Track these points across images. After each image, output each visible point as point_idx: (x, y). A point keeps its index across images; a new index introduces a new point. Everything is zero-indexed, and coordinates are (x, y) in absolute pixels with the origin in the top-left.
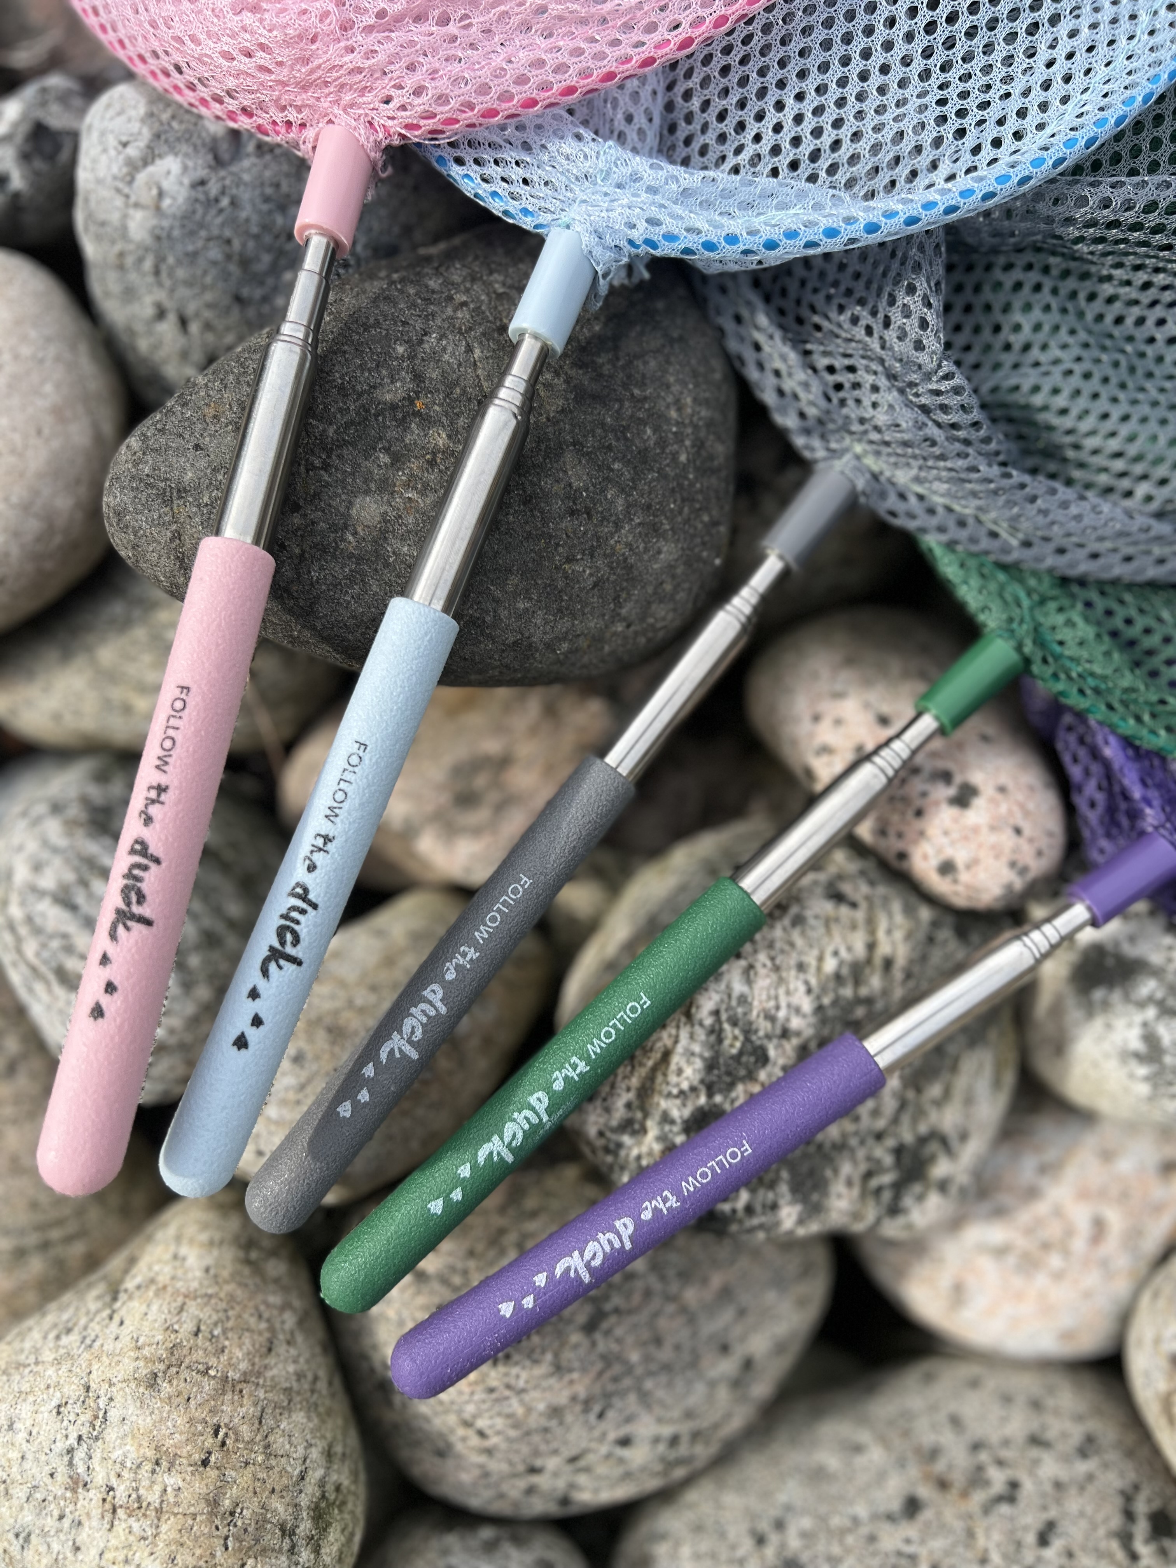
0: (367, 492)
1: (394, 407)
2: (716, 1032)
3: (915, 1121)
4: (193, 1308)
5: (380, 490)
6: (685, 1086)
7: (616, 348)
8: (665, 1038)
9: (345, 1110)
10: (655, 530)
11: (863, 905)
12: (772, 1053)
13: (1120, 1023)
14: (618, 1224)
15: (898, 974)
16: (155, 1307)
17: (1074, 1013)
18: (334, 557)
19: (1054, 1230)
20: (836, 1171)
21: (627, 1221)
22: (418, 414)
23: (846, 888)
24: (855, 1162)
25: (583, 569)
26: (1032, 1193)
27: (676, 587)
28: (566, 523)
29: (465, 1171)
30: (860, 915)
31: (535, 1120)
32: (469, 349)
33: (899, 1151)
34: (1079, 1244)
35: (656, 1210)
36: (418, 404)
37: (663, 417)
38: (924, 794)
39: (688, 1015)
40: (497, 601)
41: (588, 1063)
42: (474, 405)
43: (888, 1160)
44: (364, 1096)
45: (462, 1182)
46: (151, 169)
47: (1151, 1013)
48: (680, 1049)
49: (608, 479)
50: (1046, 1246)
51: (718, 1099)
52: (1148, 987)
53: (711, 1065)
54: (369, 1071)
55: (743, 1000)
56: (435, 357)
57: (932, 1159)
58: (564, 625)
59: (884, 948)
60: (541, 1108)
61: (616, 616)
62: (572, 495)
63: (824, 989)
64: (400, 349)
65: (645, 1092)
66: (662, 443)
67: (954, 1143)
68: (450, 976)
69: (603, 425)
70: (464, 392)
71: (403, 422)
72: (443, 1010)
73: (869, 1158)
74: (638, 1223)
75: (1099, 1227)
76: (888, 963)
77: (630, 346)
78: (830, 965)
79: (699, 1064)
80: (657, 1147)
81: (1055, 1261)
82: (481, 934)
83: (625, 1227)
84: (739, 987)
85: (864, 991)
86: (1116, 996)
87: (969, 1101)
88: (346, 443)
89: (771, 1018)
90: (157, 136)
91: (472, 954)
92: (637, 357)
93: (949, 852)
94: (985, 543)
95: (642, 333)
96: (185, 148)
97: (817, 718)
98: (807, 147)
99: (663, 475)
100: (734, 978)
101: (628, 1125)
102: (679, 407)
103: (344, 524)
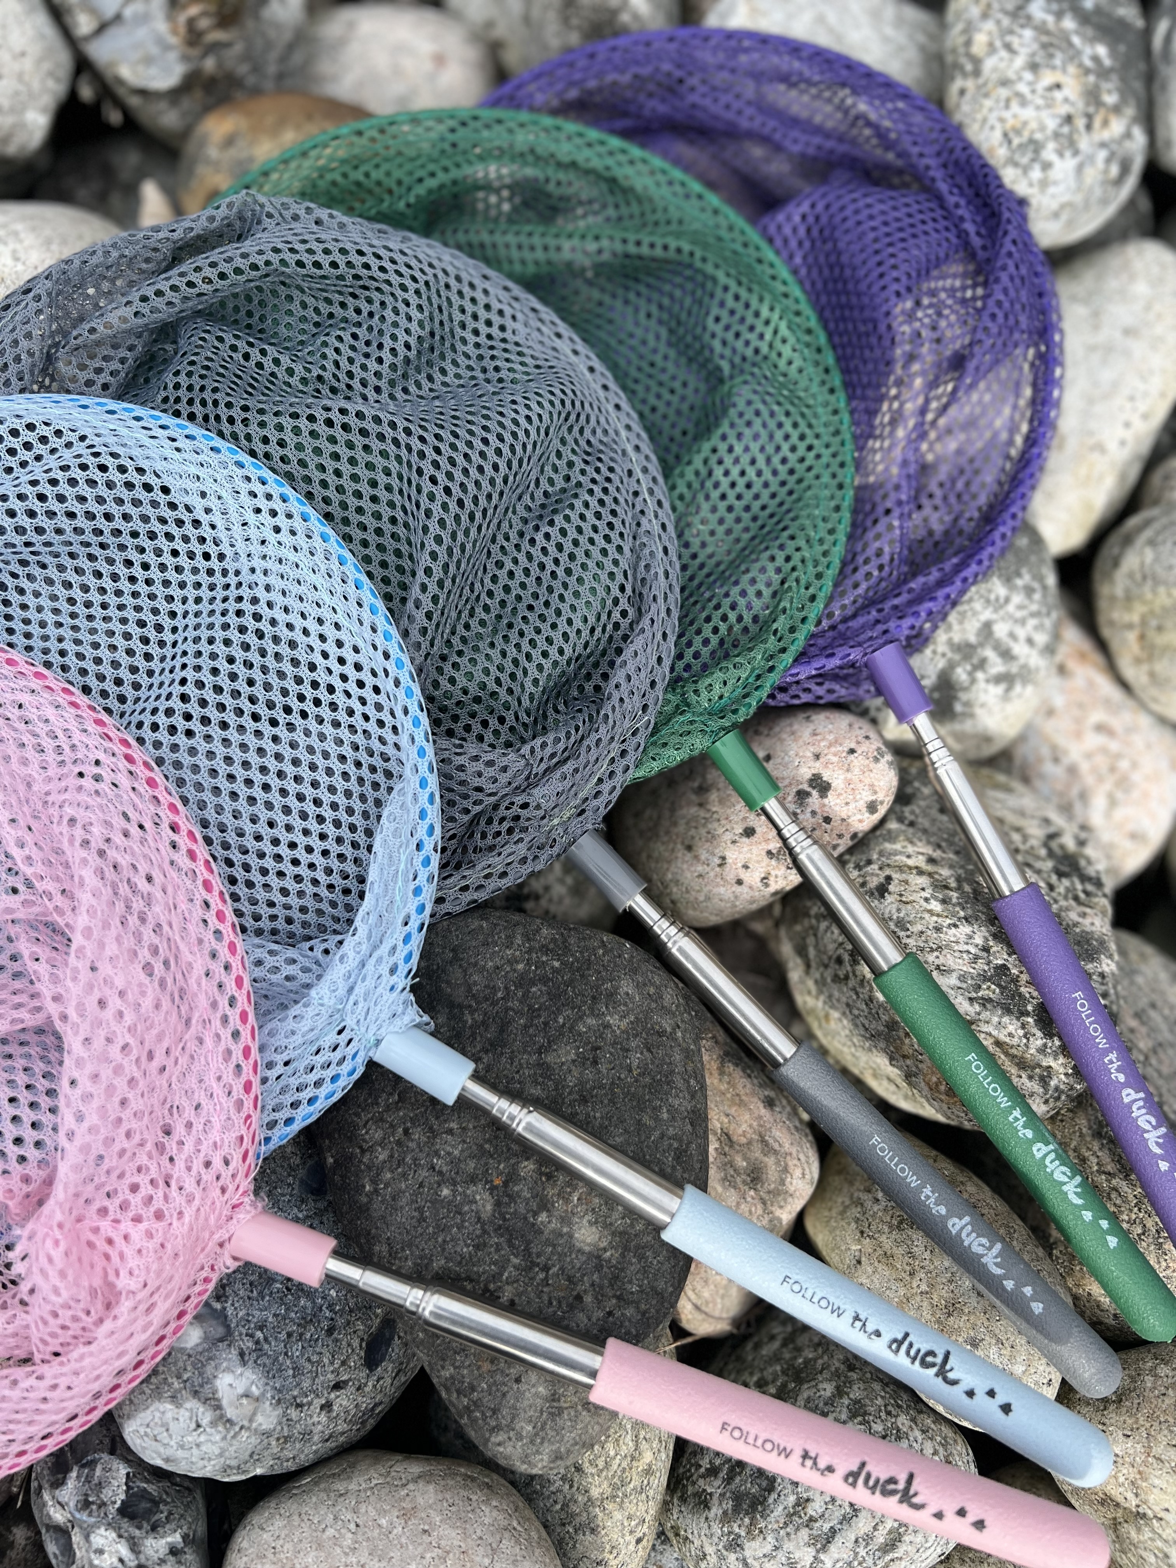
0: (571, 1236)
1: (498, 1204)
2: (985, 1002)
3: (1038, 858)
4: (1158, 1450)
5: (570, 1224)
6: (1021, 1032)
7: (460, 1006)
8: (988, 1043)
9: (1037, 1308)
10: (611, 995)
11: (888, 872)
12: (1000, 962)
13: (983, 698)
14: (1126, 1100)
15: (937, 854)
16: (1157, 1482)
17: (967, 726)
18: (622, 1270)
19: (1101, 761)
20: (1076, 925)
21: (1124, 1093)
22: (506, 1184)
23: (873, 882)
24: (1067, 909)
25: (635, 1059)
26: (1073, 771)
27: (653, 984)
28: (603, 1068)
29: (1088, 1215)
30: (896, 876)
31: (1052, 1156)
32: (450, 1132)
33: (1061, 875)
34: (1114, 746)
35: (1118, 1070)
36: (497, 1182)
37: (522, 976)
38: (814, 813)
39: (971, 1023)
40: (662, 1136)
41: (1013, 1108)
42: (501, 1134)
43: (1066, 882)
44: (1028, 1291)
45: (1096, 1219)
46: (225, 1403)
47: (980, 675)
48: (995, 1033)
49: (571, 1029)
50: (1113, 769)
51: (1030, 1008)
52: (961, 674)
53: (1008, 1011)
54: (1009, 1285)
55: (962, 978)
56: (455, 1162)
57: (1062, 847)
58: (679, 1082)
59: (920, 861)
60: (1045, 1149)
61: (672, 1036)
62: (581, 1061)
63: (954, 915)
64: (445, 1192)
65: (1022, 1064)
66: (544, 980)
67: (1052, 830)
68: (943, 1210)
69: (526, 1027)
70: (489, 1141)
71: (512, 1198)
72: (967, 1219)
73: (1066, 898)
74: (1126, 1085)
75: (1100, 728)
76: (931, 860)
77: (459, 995)
78: (936, 906)
79: (1006, 1020)
80: (1061, 1060)
81: (1124, 765)
82: (913, 1181)
83: (1129, 1095)
84: (953, 980)
85: (953, 884)
86: (963, 696)
87: (1022, 813)
88: (527, 1249)
89: (976, 958)
90: (196, 1394)
91: (928, 1191)
92: (469, 990)
93: (862, 805)
94: (641, 738)
95: (448, 982)
96: (209, 1370)
97: (740, 882)
98: (329, 829)
99: (570, 983)
100: (947, 982)
101: (1044, 1081)
102: (513, 961)
103: (596, 1258)
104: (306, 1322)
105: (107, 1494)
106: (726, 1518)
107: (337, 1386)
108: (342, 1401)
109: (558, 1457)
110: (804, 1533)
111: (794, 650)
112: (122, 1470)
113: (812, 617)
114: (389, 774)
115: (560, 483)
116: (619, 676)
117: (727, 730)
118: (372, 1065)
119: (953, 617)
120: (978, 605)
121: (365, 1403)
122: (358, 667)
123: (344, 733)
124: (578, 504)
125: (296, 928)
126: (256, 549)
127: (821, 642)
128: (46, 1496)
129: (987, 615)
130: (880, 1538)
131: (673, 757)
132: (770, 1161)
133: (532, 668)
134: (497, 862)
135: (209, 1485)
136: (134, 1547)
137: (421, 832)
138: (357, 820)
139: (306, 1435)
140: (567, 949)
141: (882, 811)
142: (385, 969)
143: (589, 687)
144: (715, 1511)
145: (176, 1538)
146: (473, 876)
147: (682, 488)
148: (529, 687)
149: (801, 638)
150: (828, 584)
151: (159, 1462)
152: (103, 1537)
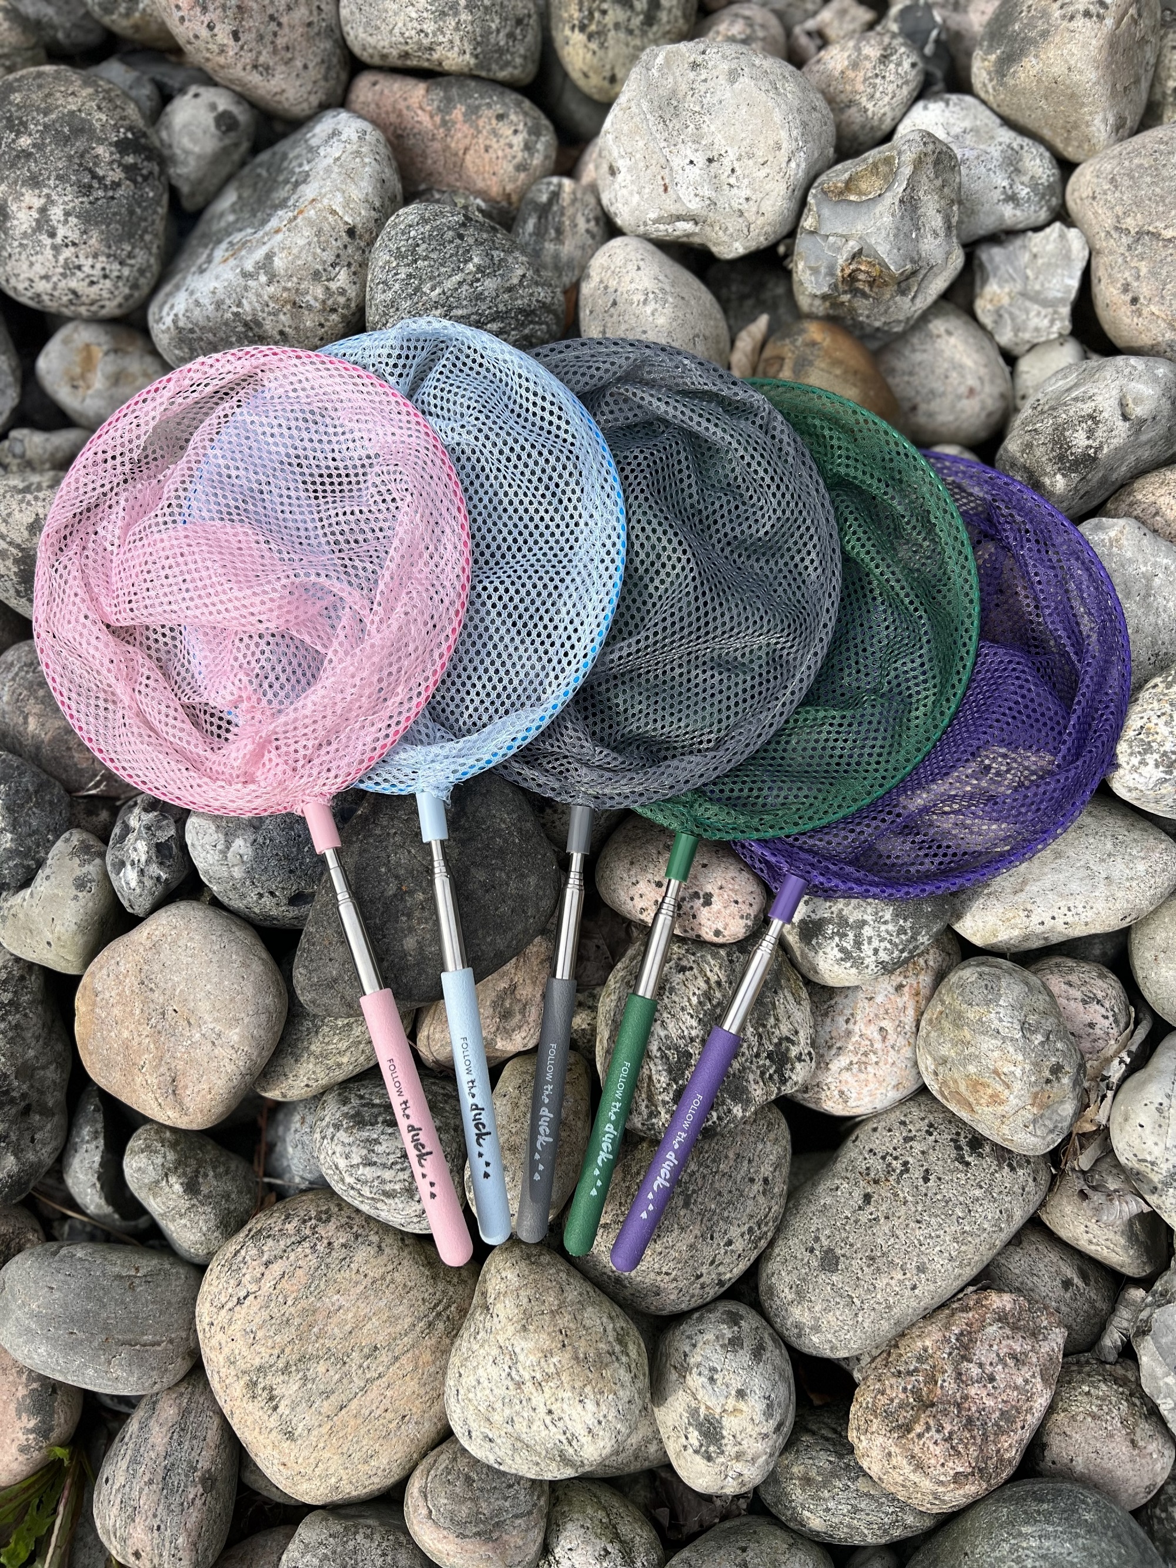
0: (405, 936)
1: (395, 895)
2: (664, 1056)
3: (770, 1040)
4: (522, 1293)
5: (410, 932)
6: (664, 1085)
7: (466, 813)
8: (646, 1072)
9: (537, 1177)
10: (523, 876)
11: (695, 966)
12: (691, 1051)
13: (828, 950)
14: (668, 1156)
15: (724, 984)
16: (507, 1302)
17: (810, 953)
18: (408, 969)
19: (864, 1045)
20: (747, 1081)
21: (671, 1153)
22: (406, 892)
23: (684, 963)
24: (753, 1072)
25: (504, 909)
27: (544, 891)
28: (487, 897)
29: (597, 1172)
30: (695, 971)
31: (612, 1136)
33: (770, 1056)
35: (679, 1142)
36: (403, 888)
37: (500, 830)
38: (691, 908)
39: (649, 1057)
41: (620, 1101)
42: (425, 874)
43: (768, 1062)
44: (541, 1167)
45: (598, 1177)
46: (231, 849)
47: (837, 939)
48: (653, 1072)
49: (493, 869)
51: (680, 1082)
52: (830, 929)
53: (670, 1071)
54: (537, 1156)
55: (667, 1037)
56: (398, 864)
57: (788, 1049)
58: (509, 935)
59: (714, 979)
60: (612, 1130)
61: (527, 918)
62: (483, 884)
63: (697, 1012)
64: (383, 870)
65: (650, 1098)
66: (505, 841)
67: (793, 1038)
68: (546, 1101)
69: (478, 849)
70: (418, 871)
71: (402, 899)
72: (551, 1116)
73: (758, 1067)
74: (675, 1151)
75: (882, 1031)
76: (719, 983)
77: (470, 809)
78: (694, 1000)
79: (664, 1073)
80: (667, 1116)
82: (549, 1077)
83: (671, 1156)
84: (663, 1033)
85: (714, 1001)
86: (821, 940)
87: (790, 1016)
89: (682, 1037)
90: (226, 835)
91: (550, 1088)
92: (475, 812)
93: (715, 928)
94: (656, 797)
96: (240, 832)
97: (632, 899)
98: (494, 694)
99: (513, 854)
100: (658, 1030)
101: (651, 1115)
102: (503, 821)
103: (405, 955)
104: (287, 857)
105: (158, 833)
106: (345, 1115)
107: (272, 893)
108: (267, 900)
109: (313, 1002)
110: (364, 1152)
111: (761, 835)
112: (172, 832)
113: (786, 831)
114: (539, 699)
115: (746, 661)
116: (675, 763)
117: (692, 833)
118: (413, 796)
119: (854, 902)
120: (869, 910)
121: (274, 912)
122: (573, 647)
123: (538, 666)
124: (741, 676)
125: (443, 716)
126: (586, 559)
127: (779, 846)
128: (137, 811)
129: (869, 918)
130: (388, 1187)
131: (660, 819)
132: (518, 1017)
133: (643, 721)
134: (542, 780)
135: (194, 870)
136: (148, 862)
137: (520, 736)
138: (508, 703)
139: (243, 896)
140: (527, 840)
141: (720, 940)
142: (453, 767)
143: (663, 753)
144: (345, 1109)
145: (164, 876)
146: (527, 772)
147: (801, 718)
148: (634, 727)
149: (771, 833)
150: (810, 826)
151: (189, 841)
152: (142, 846)
